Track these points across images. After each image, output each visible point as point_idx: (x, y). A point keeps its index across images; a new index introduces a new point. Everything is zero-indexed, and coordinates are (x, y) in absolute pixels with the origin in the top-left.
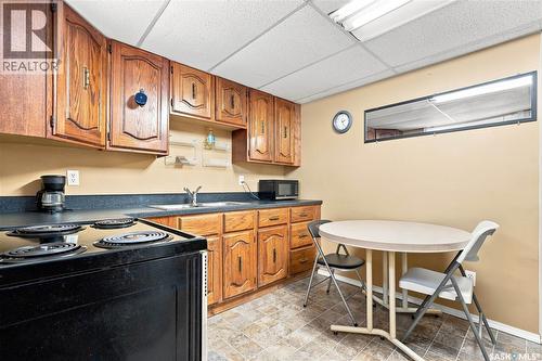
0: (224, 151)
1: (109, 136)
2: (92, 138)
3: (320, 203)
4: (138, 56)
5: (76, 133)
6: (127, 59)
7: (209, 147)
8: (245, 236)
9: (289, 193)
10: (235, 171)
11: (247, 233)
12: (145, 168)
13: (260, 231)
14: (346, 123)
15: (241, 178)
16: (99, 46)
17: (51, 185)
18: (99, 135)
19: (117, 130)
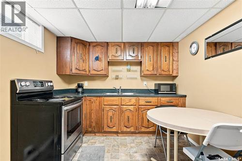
0: (136, 71)
1: (89, 71)
2: (84, 73)
3: (185, 96)
4: (97, 44)
5: (78, 72)
6: (95, 46)
7: (129, 70)
8: (131, 108)
9: (169, 90)
10: (142, 80)
11: (133, 107)
12: (105, 80)
13: (140, 106)
14: (196, 49)
15: (145, 83)
16: (86, 46)
17: (80, 86)
18: (86, 72)
19: (91, 69)
